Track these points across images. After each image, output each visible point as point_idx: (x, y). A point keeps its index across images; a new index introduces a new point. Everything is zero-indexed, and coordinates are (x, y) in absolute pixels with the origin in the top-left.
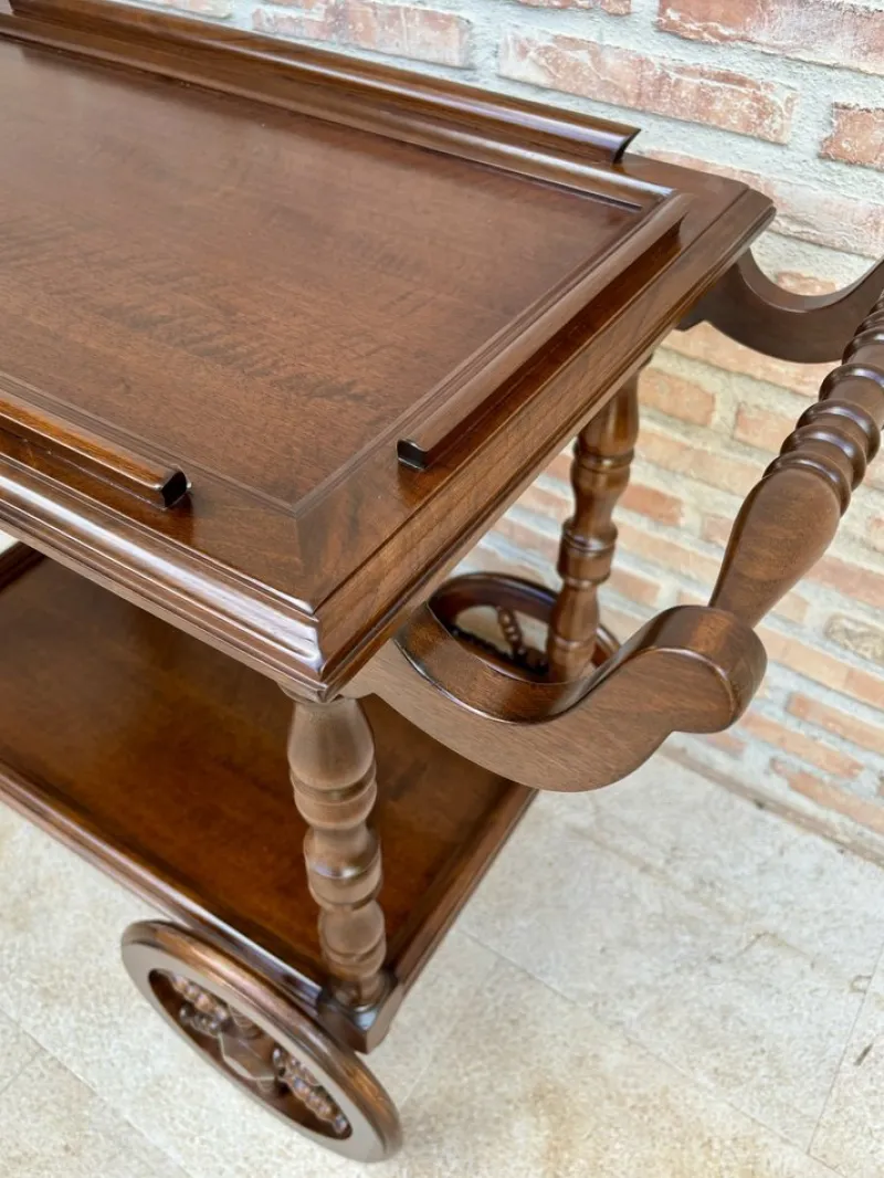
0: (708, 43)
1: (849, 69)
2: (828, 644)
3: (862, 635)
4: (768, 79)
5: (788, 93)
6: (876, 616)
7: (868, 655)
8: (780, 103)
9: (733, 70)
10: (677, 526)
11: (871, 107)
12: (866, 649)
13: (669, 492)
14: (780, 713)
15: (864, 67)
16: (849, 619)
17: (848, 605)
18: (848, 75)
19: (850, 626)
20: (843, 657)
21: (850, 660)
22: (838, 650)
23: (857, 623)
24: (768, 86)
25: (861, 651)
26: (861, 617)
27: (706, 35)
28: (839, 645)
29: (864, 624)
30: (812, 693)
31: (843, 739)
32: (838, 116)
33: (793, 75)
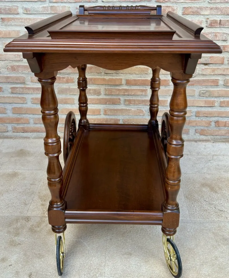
0: (164, 2)
1: (184, 2)
2: (200, 97)
3: (205, 92)
4: (173, 6)
5: (176, 7)
6: (206, 88)
7: (207, 96)
8: (176, 9)
9: (168, 5)
10: (169, 85)
11: (188, 7)
12: (207, 95)
13: (167, 79)
14: (194, 117)
15: (186, 2)
16: (202, 90)
17: (202, 88)
18: (184, 3)
19: (203, 92)
20: (203, 99)
21: (205, 99)
22: (202, 98)
23: (204, 90)
24: (173, 7)
25: (206, 96)
26: (204, 89)
27: (164, 1)
28: (202, 96)
29: (205, 90)
30: (200, 109)
31: (207, 117)
32: (184, 9)
33: (177, 5)
